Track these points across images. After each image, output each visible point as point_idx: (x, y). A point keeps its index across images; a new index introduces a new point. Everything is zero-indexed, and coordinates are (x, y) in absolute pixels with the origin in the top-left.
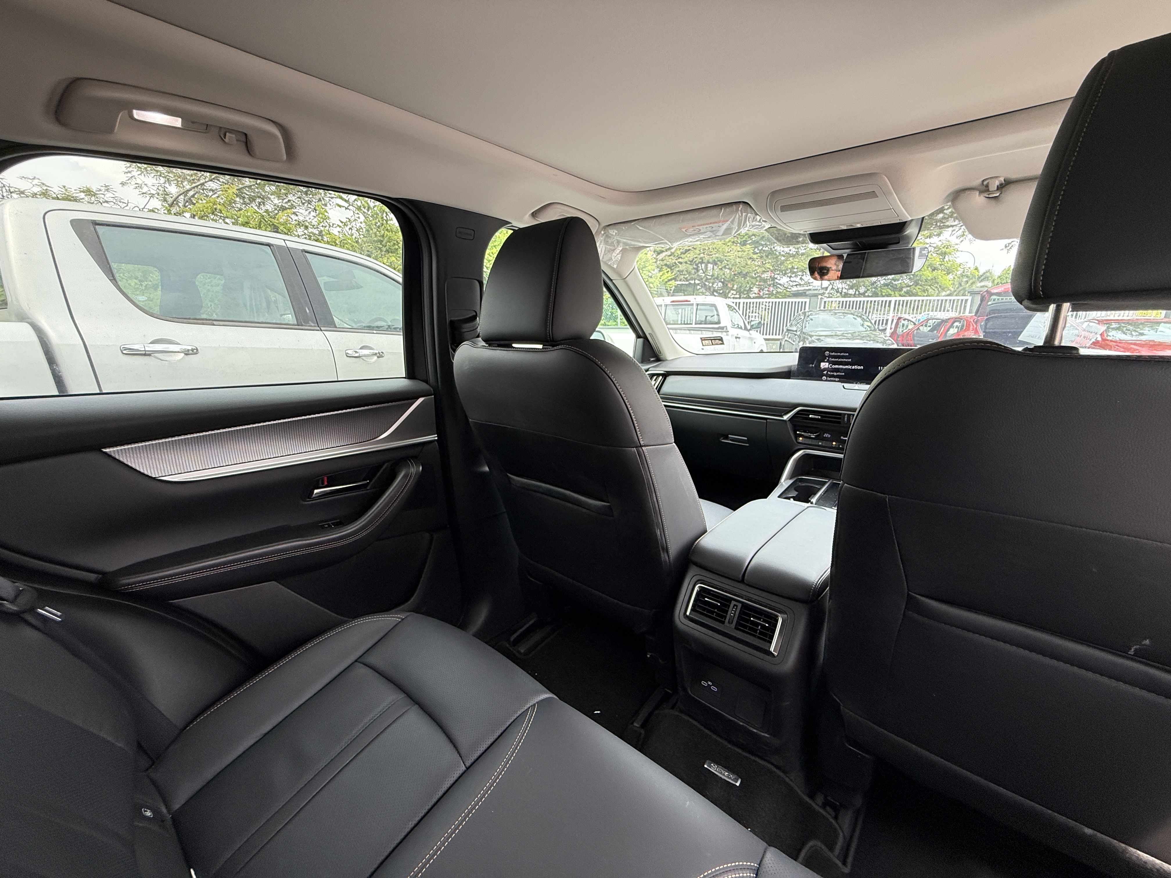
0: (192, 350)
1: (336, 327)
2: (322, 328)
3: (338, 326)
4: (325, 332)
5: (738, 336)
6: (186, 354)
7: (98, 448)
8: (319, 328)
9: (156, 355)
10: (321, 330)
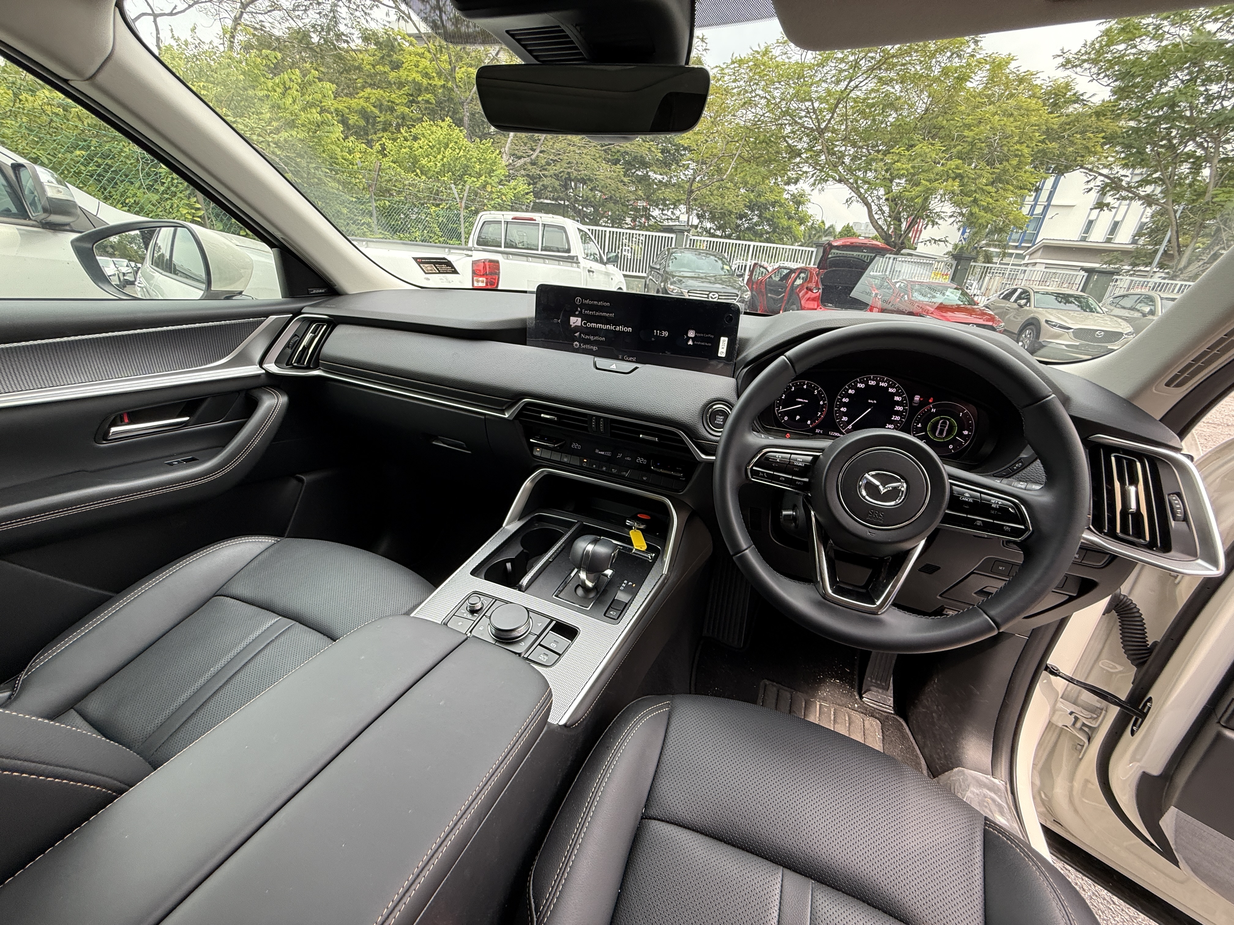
5: (591, 270)
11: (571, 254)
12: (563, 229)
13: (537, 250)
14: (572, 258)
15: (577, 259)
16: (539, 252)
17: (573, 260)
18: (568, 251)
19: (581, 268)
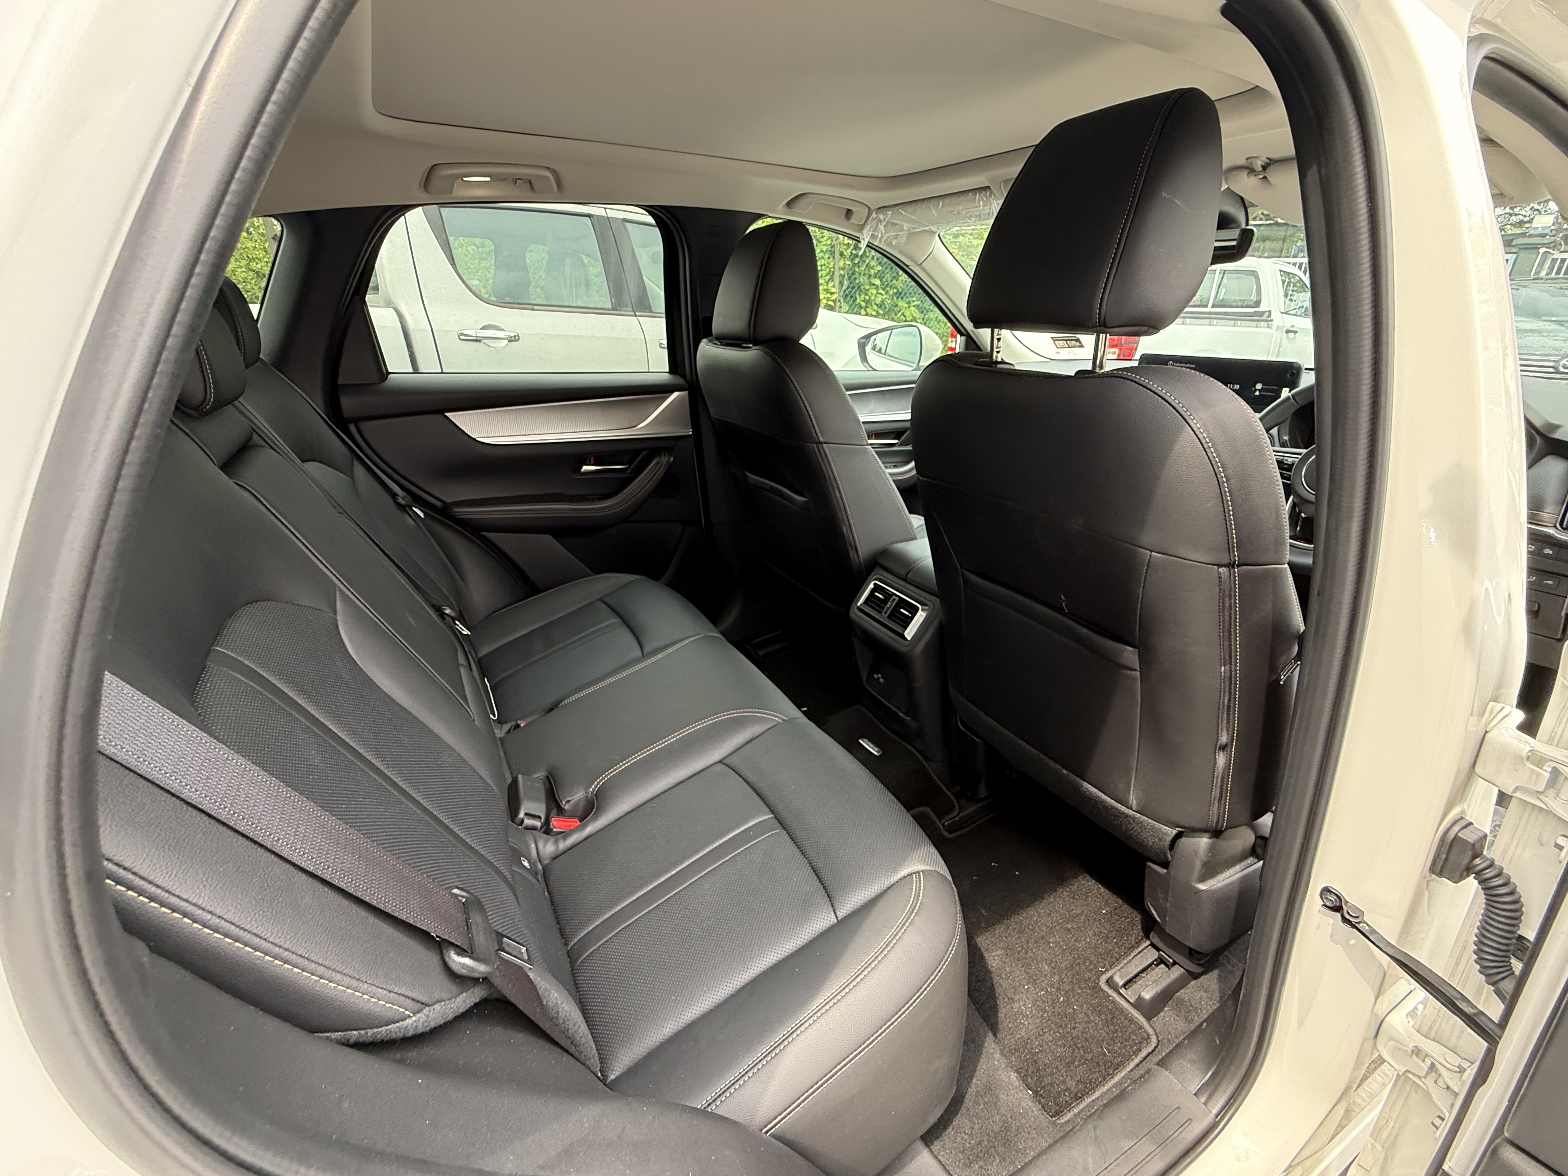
0: (515, 336)
1: (651, 312)
2: (637, 314)
3: (653, 311)
4: (640, 318)
5: (1294, 329)
6: (509, 341)
7: (441, 411)
8: (633, 313)
9: (485, 341)
10: (636, 316)
11: (1263, 308)
12: (1254, 274)
13: (1206, 306)
14: (1261, 314)
15: (1269, 316)
16: (1209, 309)
17: (1264, 317)
18: (1257, 304)
19: (1274, 327)
